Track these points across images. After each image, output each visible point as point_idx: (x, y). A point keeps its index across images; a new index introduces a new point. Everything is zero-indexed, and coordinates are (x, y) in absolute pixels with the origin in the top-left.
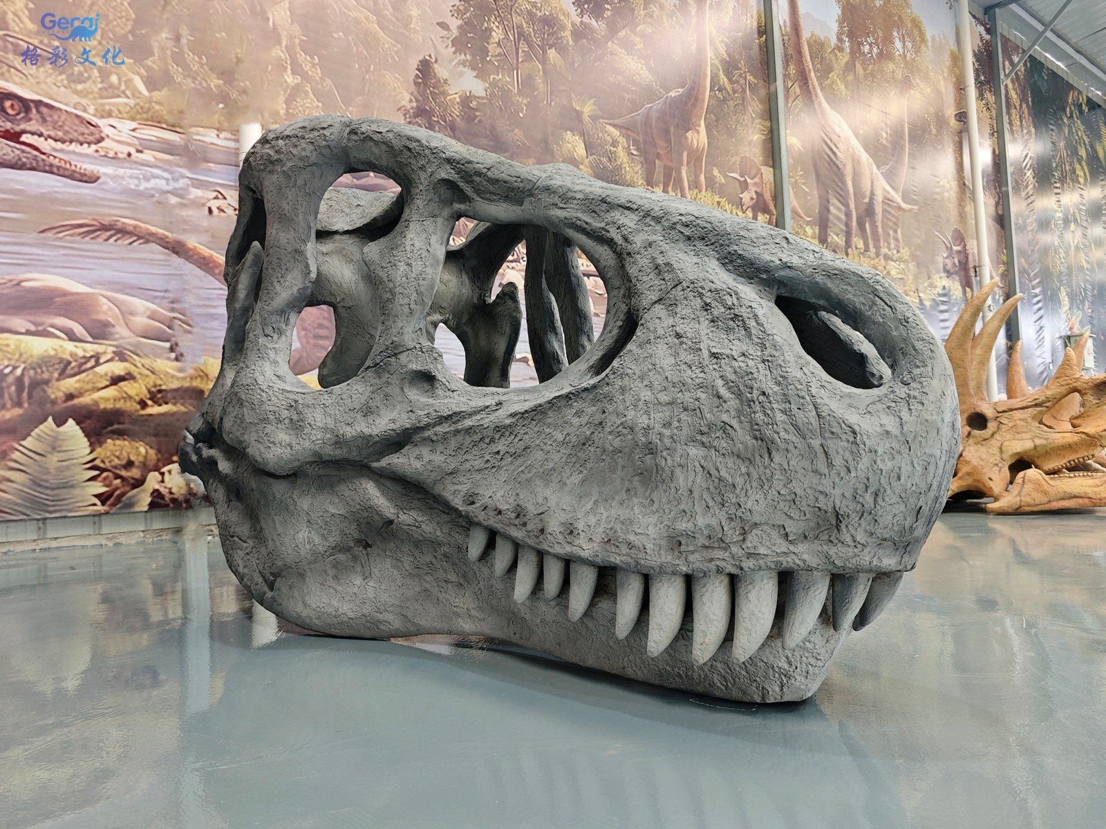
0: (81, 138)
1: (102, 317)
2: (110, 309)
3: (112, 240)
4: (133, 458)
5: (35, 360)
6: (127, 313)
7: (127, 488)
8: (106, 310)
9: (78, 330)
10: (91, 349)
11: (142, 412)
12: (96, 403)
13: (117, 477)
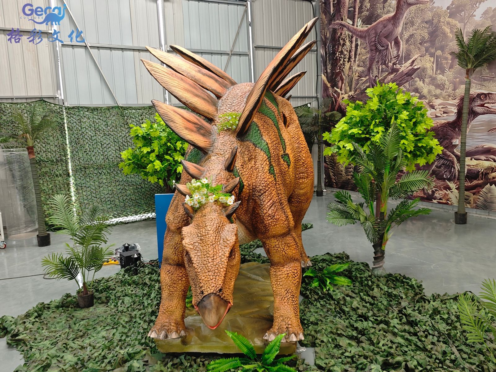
5: (486, 167)
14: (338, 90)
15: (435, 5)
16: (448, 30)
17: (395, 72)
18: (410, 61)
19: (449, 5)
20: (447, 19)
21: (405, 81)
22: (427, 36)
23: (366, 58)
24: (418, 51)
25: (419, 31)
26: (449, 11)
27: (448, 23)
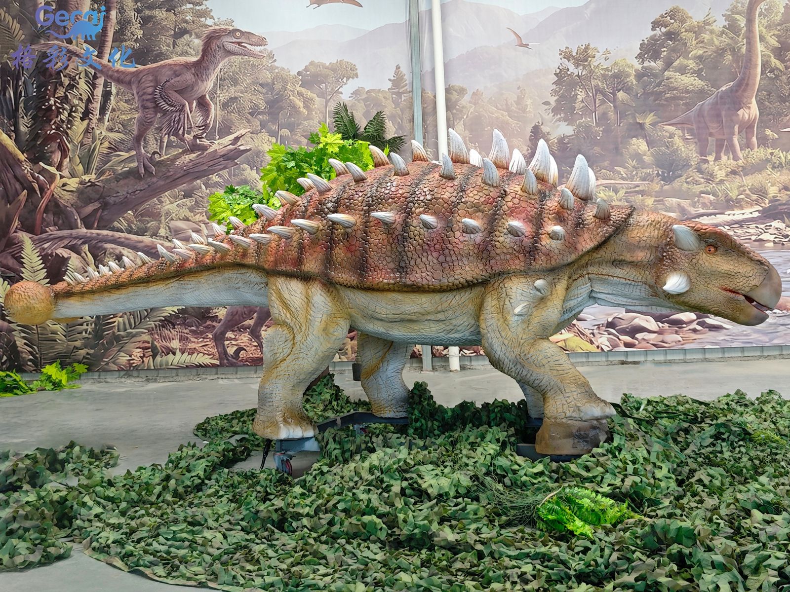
14: (53, 170)
15: (276, 64)
16: (300, 104)
17: (199, 150)
18: (232, 137)
19: (300, 70)
20: (298, 88)
21: (222, 166)
22: (262, 105)
23: (131, 119)
24: (247, 124)
25: (248, 96)
26: (300, 77)
27: (300, 94)
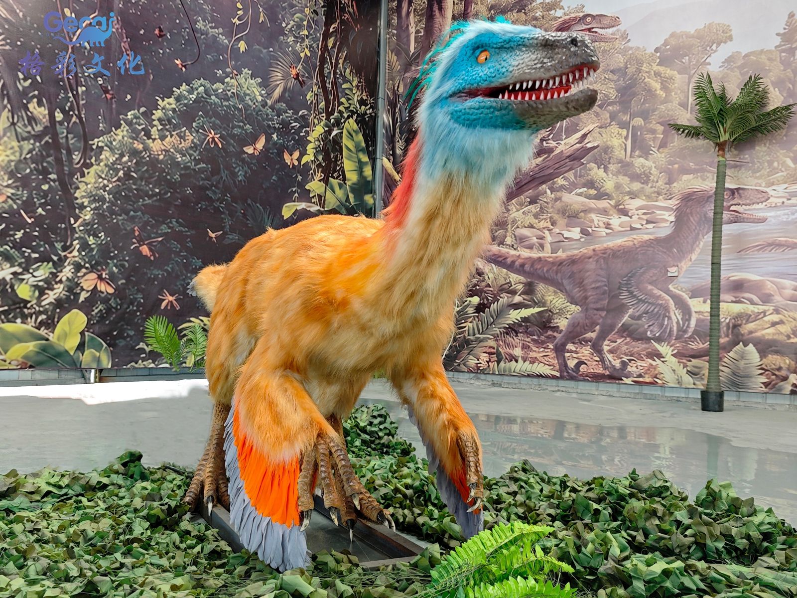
0: (758, 201)
1: (767, 291)
2: (772, 287)
3: (773, 251)
4: (782, 365)
5: (735, 315)
6: (780, 288)
7: (778, 381)
8: (770, 288)
9: (755, 299)
10: (761, 308)
11: (788, 341)
12: (763, 336)
13: (774, 374)
16: (656, 85)
17: (545, 153)
19: (659, 46)
20: (655, 68)
21: (568, 168)
22: (613, 94)
24: (595, 119)
26: (658, 54)
27: (657, 74)
